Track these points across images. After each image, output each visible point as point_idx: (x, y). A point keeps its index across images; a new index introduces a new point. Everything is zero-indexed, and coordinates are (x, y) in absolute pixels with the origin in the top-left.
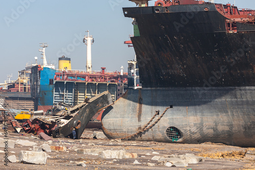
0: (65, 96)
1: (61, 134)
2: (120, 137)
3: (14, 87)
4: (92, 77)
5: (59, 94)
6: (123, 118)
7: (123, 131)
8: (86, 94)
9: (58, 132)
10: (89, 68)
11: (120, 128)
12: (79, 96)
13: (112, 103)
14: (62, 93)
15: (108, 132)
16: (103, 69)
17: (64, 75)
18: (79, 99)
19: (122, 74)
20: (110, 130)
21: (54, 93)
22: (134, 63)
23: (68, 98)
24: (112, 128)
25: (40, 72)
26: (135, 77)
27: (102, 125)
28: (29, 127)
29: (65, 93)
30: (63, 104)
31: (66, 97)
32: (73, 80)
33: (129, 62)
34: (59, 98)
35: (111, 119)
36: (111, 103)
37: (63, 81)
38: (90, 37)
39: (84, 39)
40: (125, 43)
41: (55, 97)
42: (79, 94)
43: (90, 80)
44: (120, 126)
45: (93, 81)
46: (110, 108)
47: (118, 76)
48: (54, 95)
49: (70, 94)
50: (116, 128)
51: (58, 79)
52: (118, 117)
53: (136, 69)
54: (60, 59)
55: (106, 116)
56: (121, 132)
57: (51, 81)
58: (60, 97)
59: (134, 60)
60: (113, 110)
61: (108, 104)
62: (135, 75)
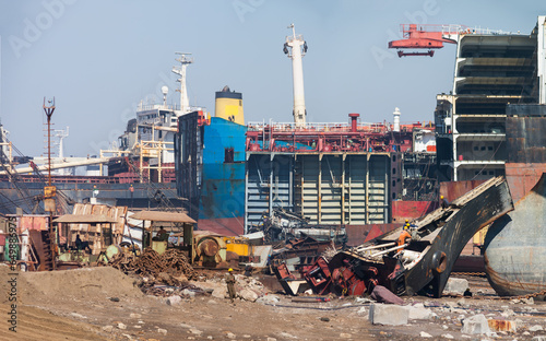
0: (272, 191)
1: (408, 288)
2: (527, 293)
3: (126, 170)
4: (332, 139)
5: (259, 188)
6: (534, 244)
7: (533, 279)
8: (321, 185)
9: (403, 283)
10: (300, 116)
11: (526, 271)
12: (304, 192)
13: (510, 208)
14: (266, 185)
15: (500, 280)
16: (354, 118)
17: (267, 138)
18: (304, 198)
19: (397, 129)
20: (505, 274)
21: (248, 185)
22: (452, 100)
23: (280, 198)
24: (509, 269)
25: (202, 129)
26: (455, 137)
27: (486, 262)
28: (324, 276)
29: (272, 185)
30: (284, 212)
31: (274, 195)
32: (289, 149)
33: (440, 98)
34: (258, 198)
35: (508, 248)
36: (507, 208)
37: (267, 153)
38: (298, 39)
39: (286, 45)
40: (391, 45)
41: (249, 194)
42: (304, 185)
43: (327, 149)
44: (528, 265)
45: (334, 150)
46: (506, 219)
47: (390, 133)
48: (247, 191)
49: (284, 185)
50: (517, 269)
51: (255, 148)
52: (522, 244)
53: (456, 117)
54: (219, 95)
55: (496, 239)
56: (528, 280)
57: (229, 154)
58: (260, 195)
59: (451, 93)
60: (511, 226)
61: (501, 211)
62: (455, 131)
